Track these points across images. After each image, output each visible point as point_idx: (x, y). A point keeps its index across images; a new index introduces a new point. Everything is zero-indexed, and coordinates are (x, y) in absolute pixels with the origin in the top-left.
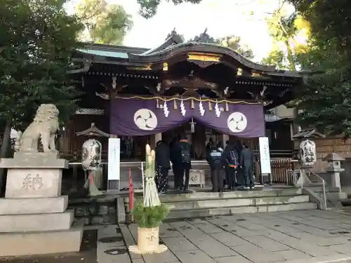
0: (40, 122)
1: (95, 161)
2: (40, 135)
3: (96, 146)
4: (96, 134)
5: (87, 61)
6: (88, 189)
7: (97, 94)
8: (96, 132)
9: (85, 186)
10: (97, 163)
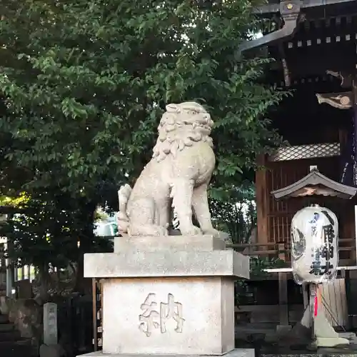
0: (168, 153)
1: (323, 262)
2: (170, 189)
3: (323, 221)
4: (321, 192)
5: (290, 6)
6: (312, 328)
7: (321, 100)
8: (320, 186)
9: (305, 321)
10: (329, 266)
